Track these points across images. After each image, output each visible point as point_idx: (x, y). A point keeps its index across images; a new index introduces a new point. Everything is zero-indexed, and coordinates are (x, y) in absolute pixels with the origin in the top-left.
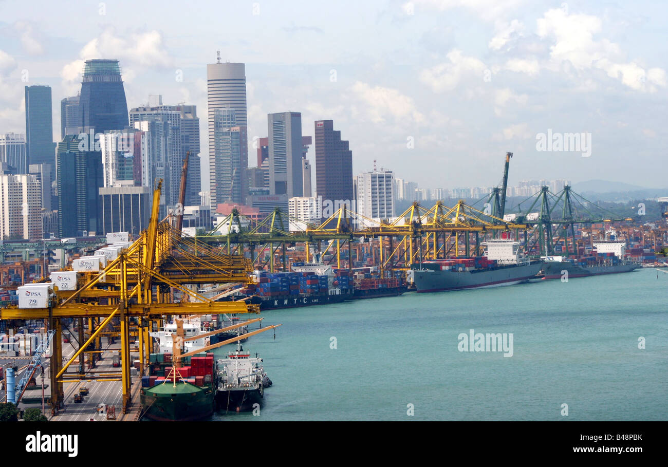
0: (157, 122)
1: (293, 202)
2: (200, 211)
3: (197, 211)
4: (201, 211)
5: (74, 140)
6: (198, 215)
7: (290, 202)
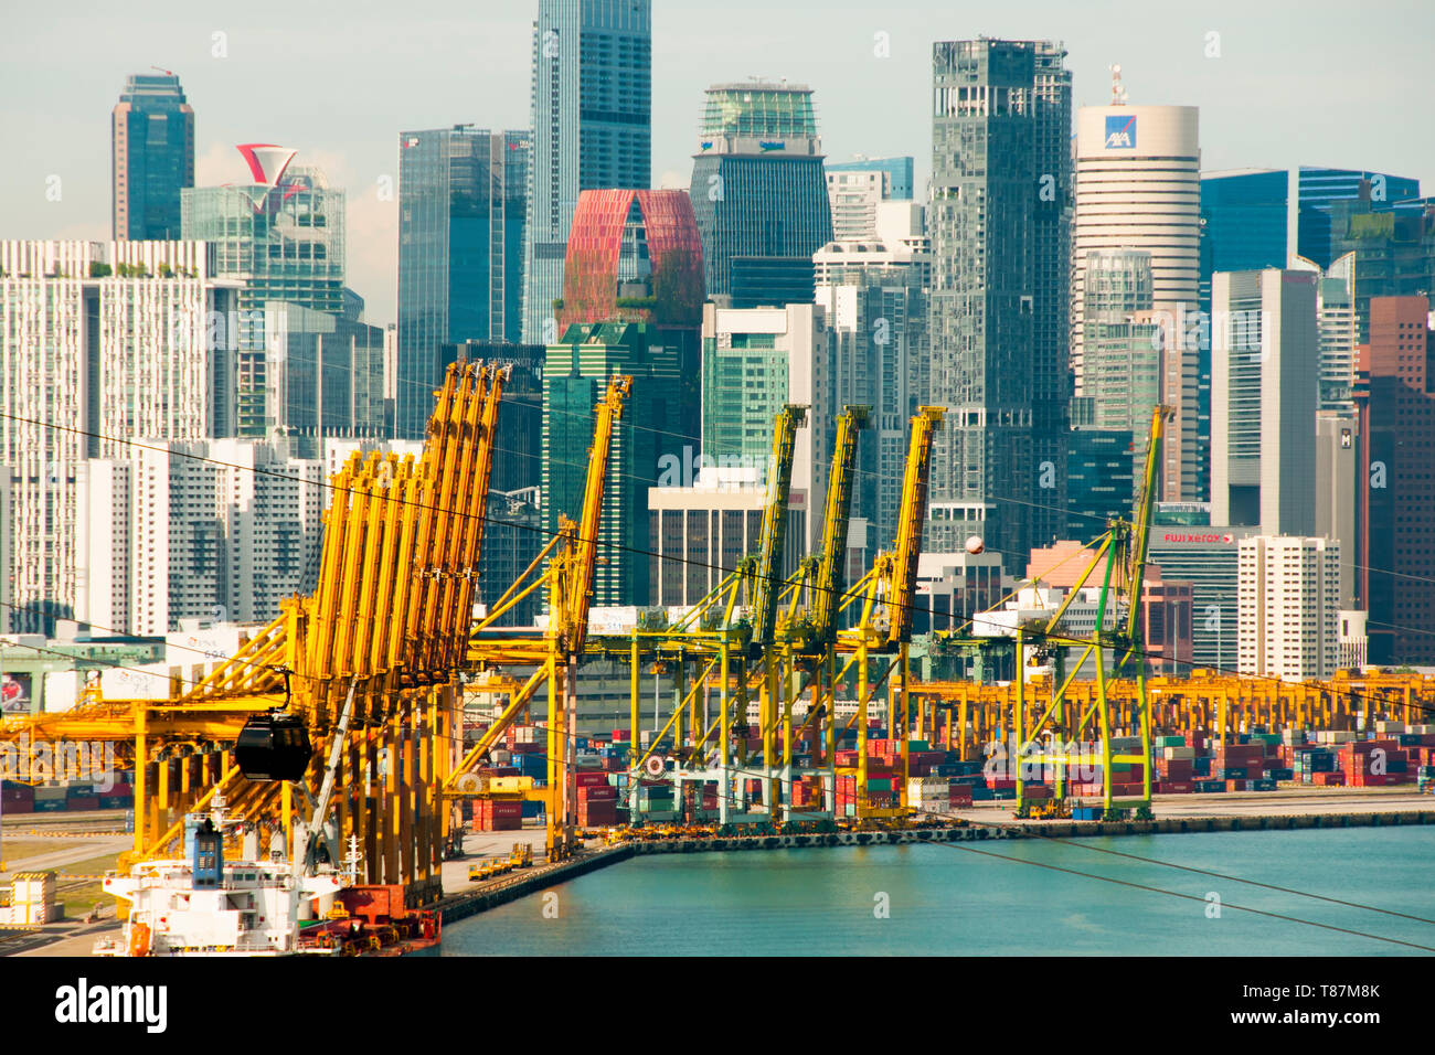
0: (886, 289)
1: (1252, 549)
2: (968, 568)
3: (957, 571)
4: (970, 570)
5: (593, 338)
6: (962, 582)
7: (1244, 549)
